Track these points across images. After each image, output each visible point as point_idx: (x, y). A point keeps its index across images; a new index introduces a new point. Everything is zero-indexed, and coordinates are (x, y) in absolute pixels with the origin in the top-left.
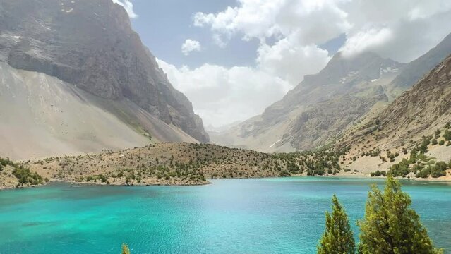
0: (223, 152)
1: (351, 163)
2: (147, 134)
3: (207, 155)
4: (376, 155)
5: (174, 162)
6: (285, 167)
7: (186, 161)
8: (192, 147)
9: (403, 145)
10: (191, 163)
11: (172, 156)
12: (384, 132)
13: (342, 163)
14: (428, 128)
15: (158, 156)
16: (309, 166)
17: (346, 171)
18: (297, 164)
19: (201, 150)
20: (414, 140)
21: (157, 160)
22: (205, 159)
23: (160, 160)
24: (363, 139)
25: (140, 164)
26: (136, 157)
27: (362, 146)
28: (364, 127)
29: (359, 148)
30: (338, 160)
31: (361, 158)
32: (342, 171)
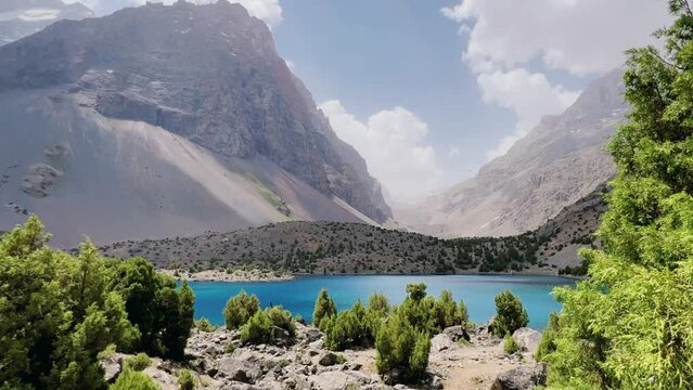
0: (371, 235)
1: (553, 254)
3: (345, 240)
4: (589, 241)
5: (295, 251)
6: (453, 259)
7: (313, 247)
10: (321, 249)
11: (296, 242)
13: (542, 254)
15: (276, 241)
16: (490, 258)
17: (540, 267)
18: (473, 255)
21: (273, 246)
23: (277, 248)
24: (580, 217)
25: (247, 251)
26: (244, 242)
27: (575, 228)
28: (584, 200)
29: (571, 232)
30: (537, 249)
31: (570, 246)
32: (536, 266)
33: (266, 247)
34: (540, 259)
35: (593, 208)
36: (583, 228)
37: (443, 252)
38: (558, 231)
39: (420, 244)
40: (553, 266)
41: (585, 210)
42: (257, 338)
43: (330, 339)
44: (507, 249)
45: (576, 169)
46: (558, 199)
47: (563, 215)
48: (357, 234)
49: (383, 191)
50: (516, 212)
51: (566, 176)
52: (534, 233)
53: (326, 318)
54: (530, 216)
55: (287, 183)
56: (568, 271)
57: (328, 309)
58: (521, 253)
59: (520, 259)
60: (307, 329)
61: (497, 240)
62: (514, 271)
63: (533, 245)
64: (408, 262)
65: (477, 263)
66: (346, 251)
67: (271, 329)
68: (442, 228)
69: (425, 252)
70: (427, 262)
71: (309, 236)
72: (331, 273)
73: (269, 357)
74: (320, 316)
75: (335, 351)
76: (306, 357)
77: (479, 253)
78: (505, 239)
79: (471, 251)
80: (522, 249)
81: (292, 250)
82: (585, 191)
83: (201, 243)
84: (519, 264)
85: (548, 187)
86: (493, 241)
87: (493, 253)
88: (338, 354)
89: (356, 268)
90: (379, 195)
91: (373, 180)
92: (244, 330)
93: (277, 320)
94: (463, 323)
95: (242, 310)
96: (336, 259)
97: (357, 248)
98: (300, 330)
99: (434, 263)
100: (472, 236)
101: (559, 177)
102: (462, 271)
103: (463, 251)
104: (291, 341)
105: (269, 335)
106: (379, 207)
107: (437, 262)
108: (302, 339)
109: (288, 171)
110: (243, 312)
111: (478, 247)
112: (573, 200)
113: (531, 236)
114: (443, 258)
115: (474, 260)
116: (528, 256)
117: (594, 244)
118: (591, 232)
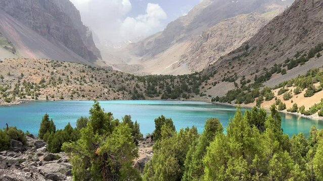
0: (84, 71)
1: (210, 88)
2: (9, 46)
3: (63, 75)
4: (233, 80)
5: (22, 81)
6: (144, 90)
7: (37, 80)
8: (50, 64)
9: (257, 72)
10: (43, 81)
11: (22, 75)
12: (248, 58)
13: (203, 88)
14: (282, 57)
16: (169, 91)
17: (201, 96)
18: (157, 87)
19: (59, 69)
20: (267, 67)
21: (2, 78)
22: (60, 79)
23: (6, 78)
24: (230, 64)
27: (226, 71)
28: (233, 52)
29: (223, 74)
30: (200, 84)
31: (221, 83)
32: (199, 95)
34: (201, 91)
35: (238, 58)
36: (231, 71)
37: (137, 86)
38: (215, 73)
39: (121, 79)
40: (209, 96)
41: (234, 59)
43: (49, 147)
44: (181, 84)
45: (233, 30)
46: (218, 50)
47: (219, 62)
48: (74, 71)
50: (190, 58)
51: (225, 34)
52: (200, 74)
53: (48, 133)
54: (198, 61)
55: (12, 26)
56: (217, 99)
57: (49, 127)
58: (189, 87)
59: (189, 91)
60: (35, 141)
61: (175, 77)
62: (184, 99)
63: (198, 81)
64: (111, 92)
65: (160, 93)
66: (64, 83)
67: (10, 141)
68: (139, 68)
69: (124, 85)
70: (125, 92)
71: (33, 71)
72: (52, 100)
73: (10, 158)
74: (43, 131)
75: (53, 153)
76: (35, 157)
77: (162, 87)
78: (180, 77)
79: (157, 85)
80: (191, 84)
81: (19, 82)
82: (237, 45)
84: (187, 94)
85: (213, 41)
86: (172, 78)
87: (171, 87)
89: (72, 96)
90: (90, 40)
94: (136, 134)
96: (56, 89)
97: (73, 81)
98: (30, 141)
99: (130, 93)
100: (159, 74)
101: (221, 35)
103: (151, 84)
104: (24, 148)
106: (91, 49)
107: (133, 92)
108: (31, 146)
109: (12, 15)
111: (162, 82)
112: (227, 52)
113: (197, 76)
114: (137, 89)
115: (158, 91)
116: (194, 89)
117: (236, 82)
118: (235, 74)
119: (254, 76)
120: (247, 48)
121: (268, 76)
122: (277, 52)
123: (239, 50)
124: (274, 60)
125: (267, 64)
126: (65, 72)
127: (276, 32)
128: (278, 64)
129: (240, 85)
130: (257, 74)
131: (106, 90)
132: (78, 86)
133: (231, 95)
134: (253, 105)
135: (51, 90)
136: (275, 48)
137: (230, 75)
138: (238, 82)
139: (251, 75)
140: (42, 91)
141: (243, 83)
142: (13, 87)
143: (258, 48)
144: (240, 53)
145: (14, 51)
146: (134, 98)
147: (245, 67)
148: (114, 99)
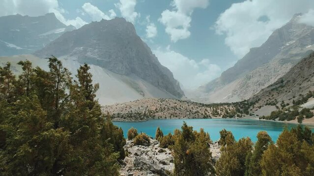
0: (176, 103)
1: (257, 110)
2: (142, 93)
4: (274, 104)
5: (147, 109)
6: (210, 112)
7: (153, 109)
8: (159, 101)
9: (294, 97)
10: (157, 109)
11: (147, 107)
12: (285, 89)
13: (251, 110)
15: (140, 106)
16: (227, 112)
17: (251, 115)
18: (219, 111)
19: (163, 102)
20: (302, 94)
22: (164, 108)
24: (270, 93)
25: (130, 110)
26: (128, 107)
27: (268, 99)
28: (271, 86)
29: (265, 100)
30: (249, 108)
31: (265, 106)
32: (249, 115)
33: (137, 109)
34: (250, 112)
35: (276, 89)
36: (271, 98)
37: (206, 110)
38: (259, 100)
39: (196, 106)
40: (257, 115)
41: (272, 90)
42: (138, 143)
43: (161, 145)
44: (235, 108)
45: (268, 71)
46: (259, 85)
47: (261, 93)
48: (171, 103)
49: (180, 85)
50: (239, 91)
51: (263, 74)
52: (248, 101)
53: (159, 137)
54: (245, 93)
55: (143, 83)
56: (264, 117)
57: (160, 134)
58: (241, 110)
59: (241, 112)
60: (154, 141)
61: (230, 104)
62: (238, 118)
63: (247, 106)
64: (191, 114)
66: (166, 110)
67: (142, 140)
68: (206, 99)
69: (198, 110)
70: (199, 114)
71: (152, 104)
72: (161, 119)
73: (143, 149)
74: (158, 136)
76: (154, 150)
77: (222, 110)
78: (234, 104)
79: (219, 109)
80: (242, 108)
82: (273, 80)
83: (114, 107)
84: (240, 115)
85: (255, 79)
86: (228, 104)
88: (164, 149)
90: (179, 87)
91: (176, 81)
92: (134, 140)
93: (144, 137)
95: (132, 133)
96: (162, 113)
97: (171, 109)
98: (152, 141)
99: (202, 114)
100: (219, 103)
101: (260, 75)
102: (215, 117)
103: (215, 109)
104: (149, 144)
105: (142, 142)
106: (179, 91)
108: (152, 144)
109: (143, 79)
110: (133, 134)
111: (221, 107)
112: (266, 85)
113: (246, 102)
114: (206, 112)
115: (220, 113)
116: (245, 111)
117: (277, 105)
118: (275, 100)
119: (292, 100)
120: (282, 82)
121: (305, 100)
122: (309, 83)
123: (276, 84)
124: (308, 88)
125: (302, 91)
126: (167, 104)
127: (306, 69)
128: (312, 91)
129: (281, 108)
130: (294, 99)
131: (188, 113)
132: (173, 111)
133: (274, 115)
134: (295, 122)
135: (160, 114)
136: (307, 80)
137: (271, 101)
138: (279, 105)
139: (289, 100)
140: (156, 114)
141: (283, 106)
142: (144, 112)
143: (291, 81)
144: (277, 86)
145: (144, 95)
146: (205, 118)
147: (283, 94)
148: (193, 118)
